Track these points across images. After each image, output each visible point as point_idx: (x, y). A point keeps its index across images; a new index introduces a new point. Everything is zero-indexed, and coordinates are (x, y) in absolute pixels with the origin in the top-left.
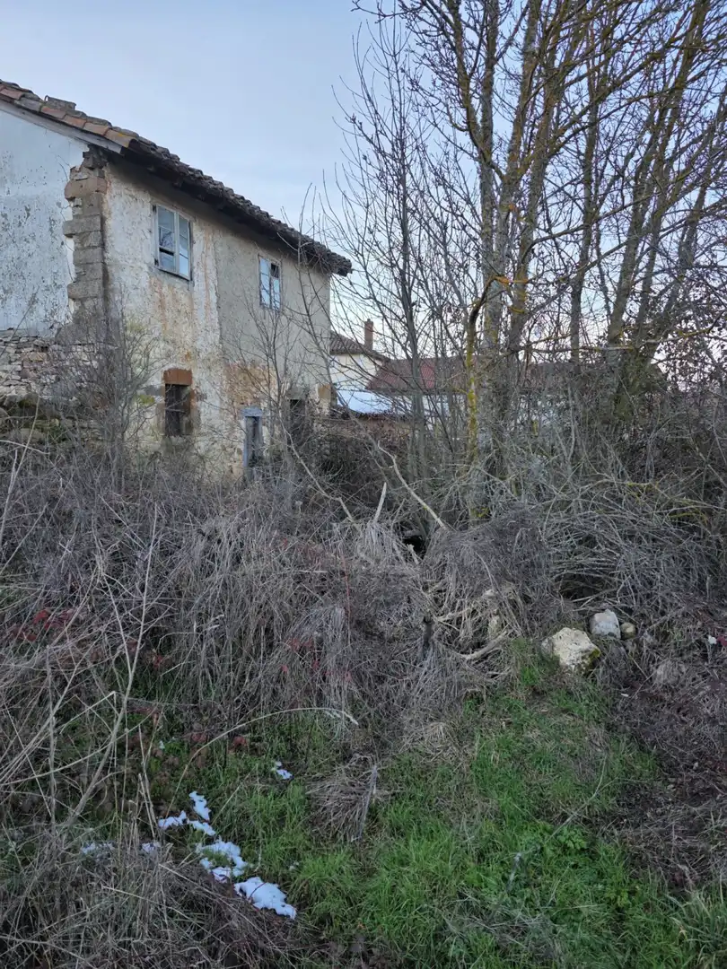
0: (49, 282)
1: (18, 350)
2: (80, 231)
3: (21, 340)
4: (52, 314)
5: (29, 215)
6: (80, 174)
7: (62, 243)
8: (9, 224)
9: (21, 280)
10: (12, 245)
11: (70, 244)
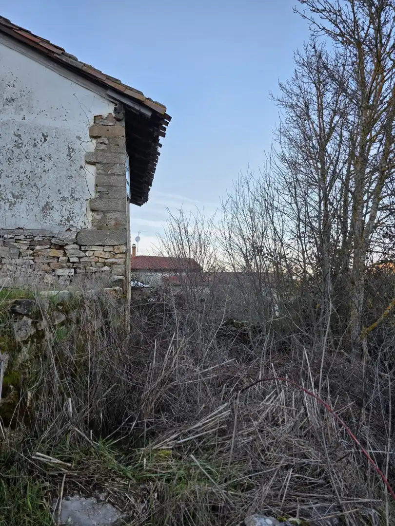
0: (66, 194)
1: (31, 246)
2: (105, 162)
3: (36, 239)
4: (68, 220)
5: (45, 140)
6: (106, 121)
7: (81, 167)
8: (22, 144)
9: (34, 190)
10: (25, 160)
11: (91, 170)
